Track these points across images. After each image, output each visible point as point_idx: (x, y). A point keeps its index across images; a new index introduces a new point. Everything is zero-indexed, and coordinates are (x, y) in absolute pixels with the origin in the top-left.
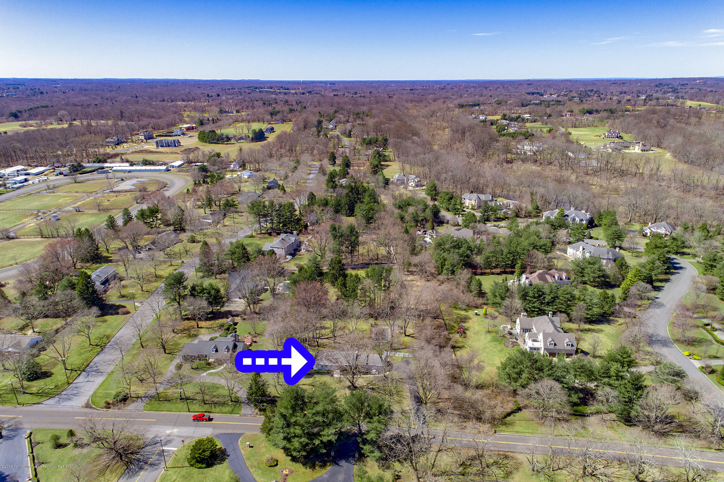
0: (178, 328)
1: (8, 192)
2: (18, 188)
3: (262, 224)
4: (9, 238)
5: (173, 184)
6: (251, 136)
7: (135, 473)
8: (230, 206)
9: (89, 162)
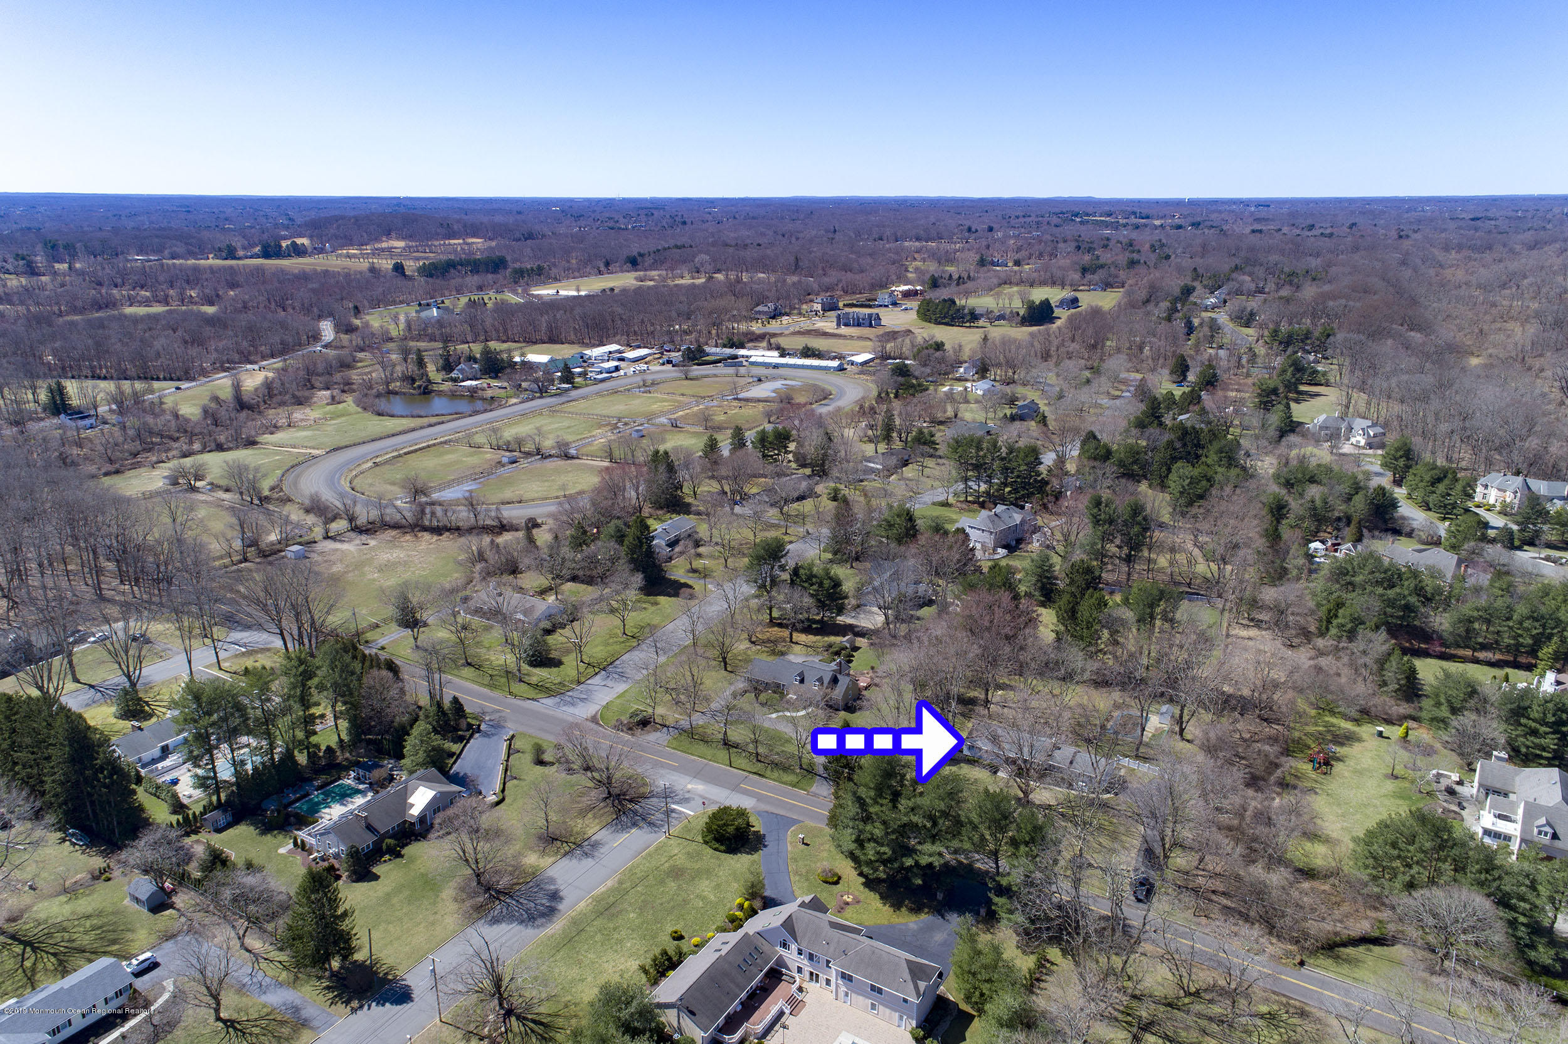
0: (760, 636)
1: (587, 385)
2: (603, 380)
3: (970, 483)
4: (568, 457)
5: (842, 393)
6: (1022, 313)
7: (625, 828)
8: (925, 443)
9: (716, 346)
